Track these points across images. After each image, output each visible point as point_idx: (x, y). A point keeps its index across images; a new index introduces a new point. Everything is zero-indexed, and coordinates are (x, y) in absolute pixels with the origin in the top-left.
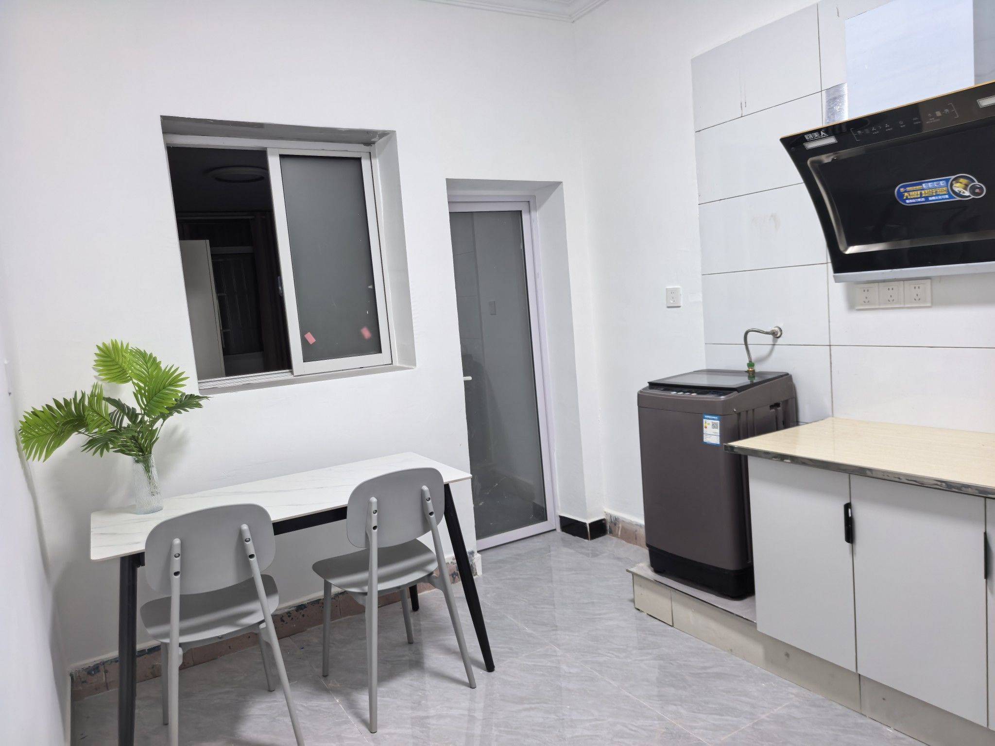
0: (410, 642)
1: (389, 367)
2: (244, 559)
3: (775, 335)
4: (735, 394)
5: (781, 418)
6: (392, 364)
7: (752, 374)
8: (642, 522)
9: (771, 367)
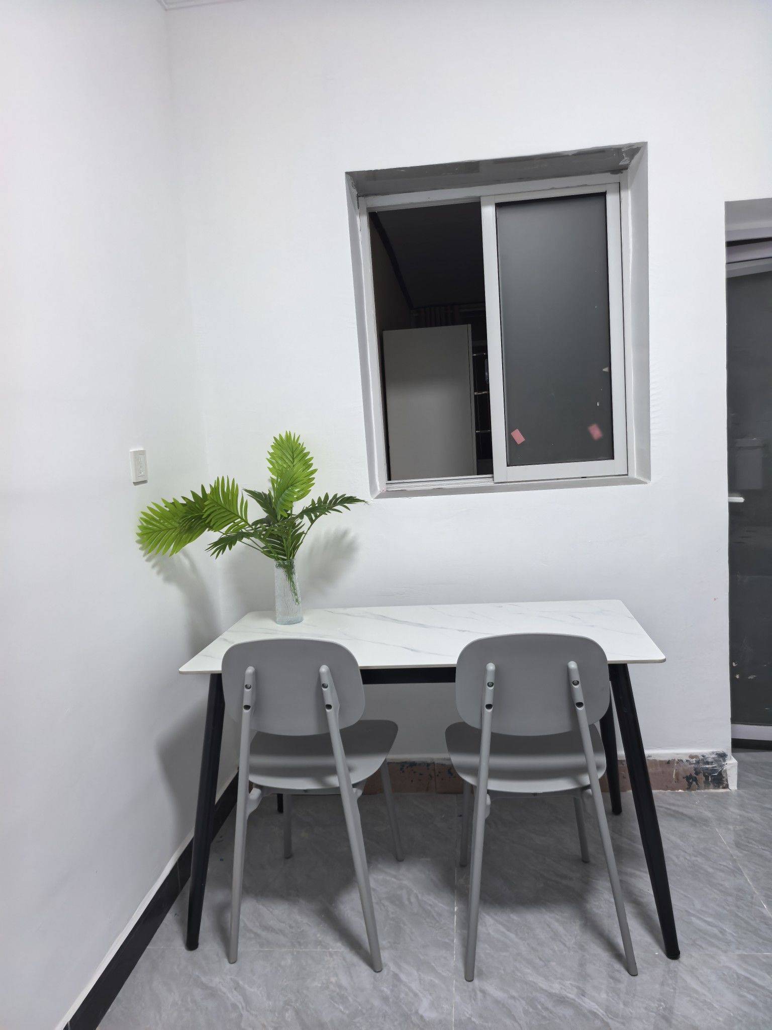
0: (584, 860)
1: (624, 479)
2: (320, 706)
6: (627, 475)
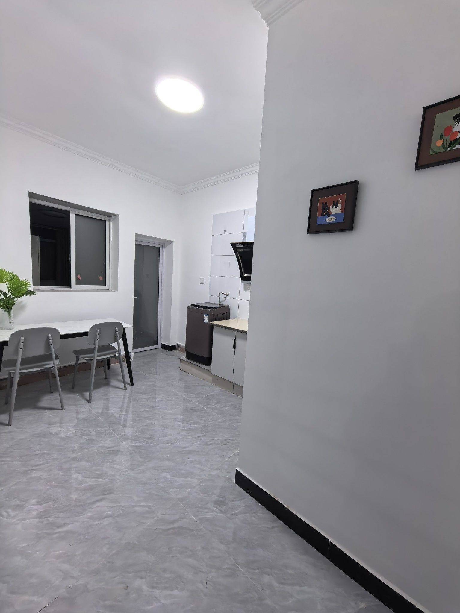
0: (106, 378)
2: (48, 346)
3: (227, 295)
4: (213, 309)
5: (225, 317)
6: (109, 289)
7: (220, 304)
8: (185, 345)
9: (224, 303)
